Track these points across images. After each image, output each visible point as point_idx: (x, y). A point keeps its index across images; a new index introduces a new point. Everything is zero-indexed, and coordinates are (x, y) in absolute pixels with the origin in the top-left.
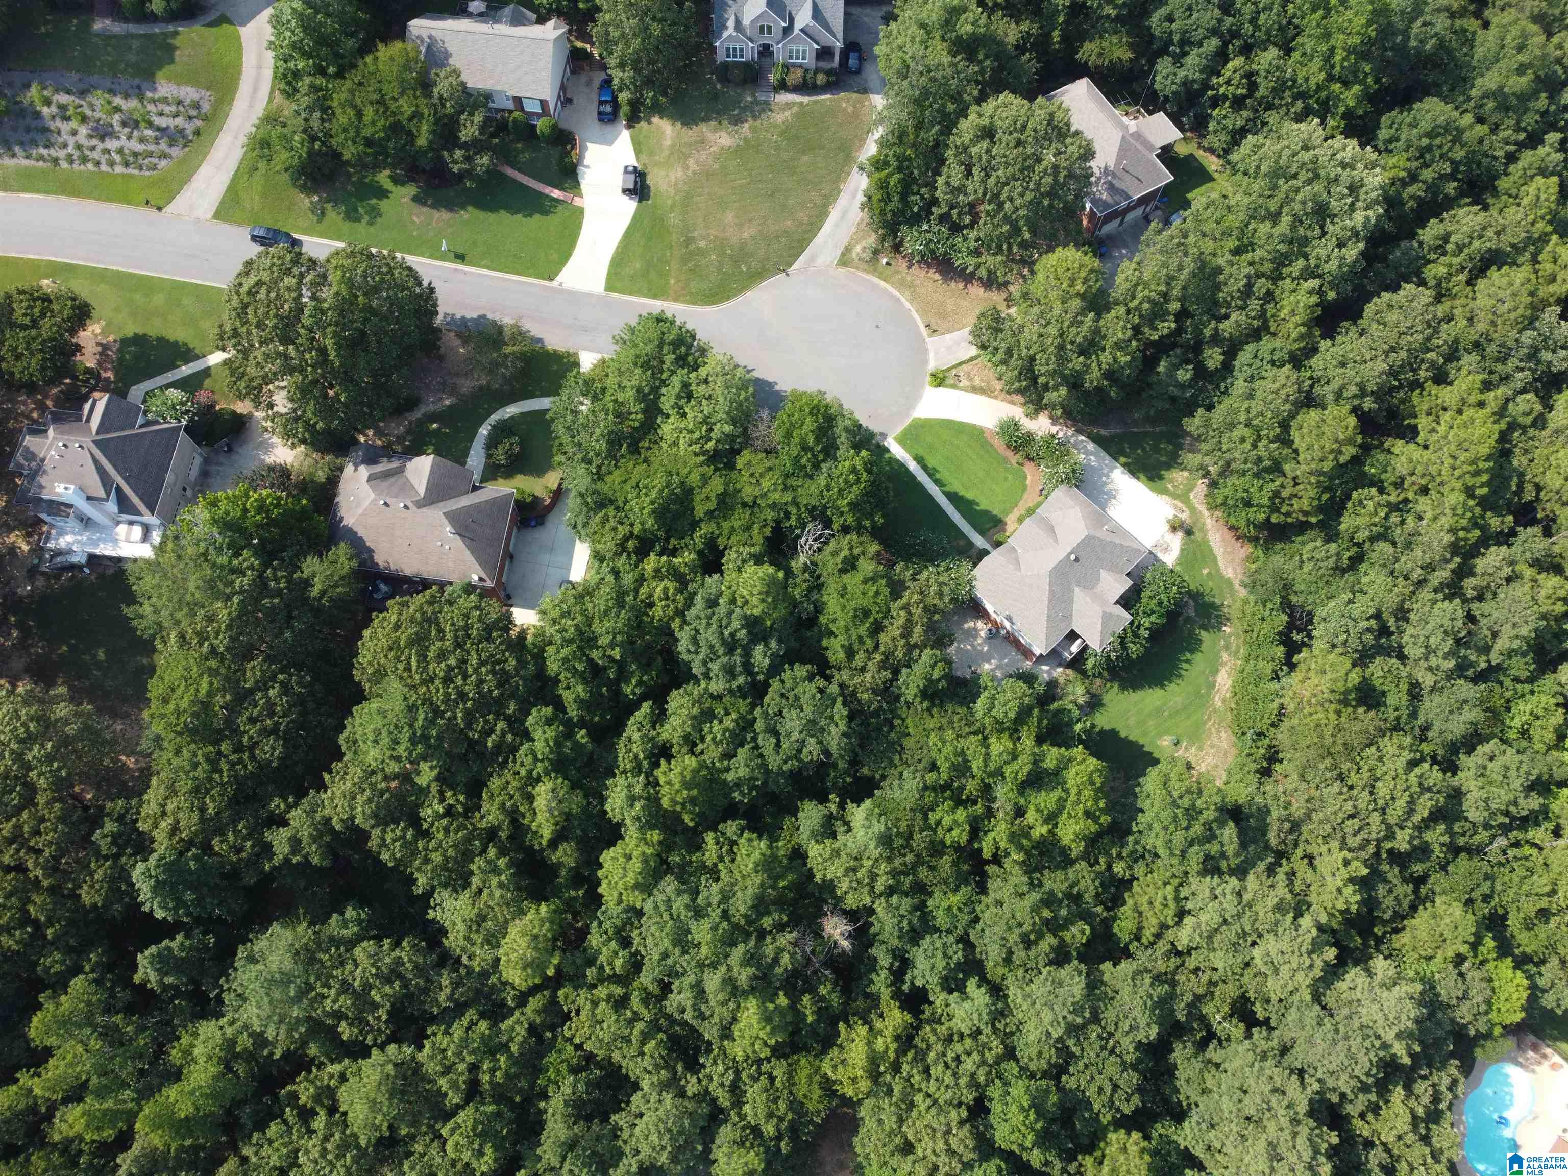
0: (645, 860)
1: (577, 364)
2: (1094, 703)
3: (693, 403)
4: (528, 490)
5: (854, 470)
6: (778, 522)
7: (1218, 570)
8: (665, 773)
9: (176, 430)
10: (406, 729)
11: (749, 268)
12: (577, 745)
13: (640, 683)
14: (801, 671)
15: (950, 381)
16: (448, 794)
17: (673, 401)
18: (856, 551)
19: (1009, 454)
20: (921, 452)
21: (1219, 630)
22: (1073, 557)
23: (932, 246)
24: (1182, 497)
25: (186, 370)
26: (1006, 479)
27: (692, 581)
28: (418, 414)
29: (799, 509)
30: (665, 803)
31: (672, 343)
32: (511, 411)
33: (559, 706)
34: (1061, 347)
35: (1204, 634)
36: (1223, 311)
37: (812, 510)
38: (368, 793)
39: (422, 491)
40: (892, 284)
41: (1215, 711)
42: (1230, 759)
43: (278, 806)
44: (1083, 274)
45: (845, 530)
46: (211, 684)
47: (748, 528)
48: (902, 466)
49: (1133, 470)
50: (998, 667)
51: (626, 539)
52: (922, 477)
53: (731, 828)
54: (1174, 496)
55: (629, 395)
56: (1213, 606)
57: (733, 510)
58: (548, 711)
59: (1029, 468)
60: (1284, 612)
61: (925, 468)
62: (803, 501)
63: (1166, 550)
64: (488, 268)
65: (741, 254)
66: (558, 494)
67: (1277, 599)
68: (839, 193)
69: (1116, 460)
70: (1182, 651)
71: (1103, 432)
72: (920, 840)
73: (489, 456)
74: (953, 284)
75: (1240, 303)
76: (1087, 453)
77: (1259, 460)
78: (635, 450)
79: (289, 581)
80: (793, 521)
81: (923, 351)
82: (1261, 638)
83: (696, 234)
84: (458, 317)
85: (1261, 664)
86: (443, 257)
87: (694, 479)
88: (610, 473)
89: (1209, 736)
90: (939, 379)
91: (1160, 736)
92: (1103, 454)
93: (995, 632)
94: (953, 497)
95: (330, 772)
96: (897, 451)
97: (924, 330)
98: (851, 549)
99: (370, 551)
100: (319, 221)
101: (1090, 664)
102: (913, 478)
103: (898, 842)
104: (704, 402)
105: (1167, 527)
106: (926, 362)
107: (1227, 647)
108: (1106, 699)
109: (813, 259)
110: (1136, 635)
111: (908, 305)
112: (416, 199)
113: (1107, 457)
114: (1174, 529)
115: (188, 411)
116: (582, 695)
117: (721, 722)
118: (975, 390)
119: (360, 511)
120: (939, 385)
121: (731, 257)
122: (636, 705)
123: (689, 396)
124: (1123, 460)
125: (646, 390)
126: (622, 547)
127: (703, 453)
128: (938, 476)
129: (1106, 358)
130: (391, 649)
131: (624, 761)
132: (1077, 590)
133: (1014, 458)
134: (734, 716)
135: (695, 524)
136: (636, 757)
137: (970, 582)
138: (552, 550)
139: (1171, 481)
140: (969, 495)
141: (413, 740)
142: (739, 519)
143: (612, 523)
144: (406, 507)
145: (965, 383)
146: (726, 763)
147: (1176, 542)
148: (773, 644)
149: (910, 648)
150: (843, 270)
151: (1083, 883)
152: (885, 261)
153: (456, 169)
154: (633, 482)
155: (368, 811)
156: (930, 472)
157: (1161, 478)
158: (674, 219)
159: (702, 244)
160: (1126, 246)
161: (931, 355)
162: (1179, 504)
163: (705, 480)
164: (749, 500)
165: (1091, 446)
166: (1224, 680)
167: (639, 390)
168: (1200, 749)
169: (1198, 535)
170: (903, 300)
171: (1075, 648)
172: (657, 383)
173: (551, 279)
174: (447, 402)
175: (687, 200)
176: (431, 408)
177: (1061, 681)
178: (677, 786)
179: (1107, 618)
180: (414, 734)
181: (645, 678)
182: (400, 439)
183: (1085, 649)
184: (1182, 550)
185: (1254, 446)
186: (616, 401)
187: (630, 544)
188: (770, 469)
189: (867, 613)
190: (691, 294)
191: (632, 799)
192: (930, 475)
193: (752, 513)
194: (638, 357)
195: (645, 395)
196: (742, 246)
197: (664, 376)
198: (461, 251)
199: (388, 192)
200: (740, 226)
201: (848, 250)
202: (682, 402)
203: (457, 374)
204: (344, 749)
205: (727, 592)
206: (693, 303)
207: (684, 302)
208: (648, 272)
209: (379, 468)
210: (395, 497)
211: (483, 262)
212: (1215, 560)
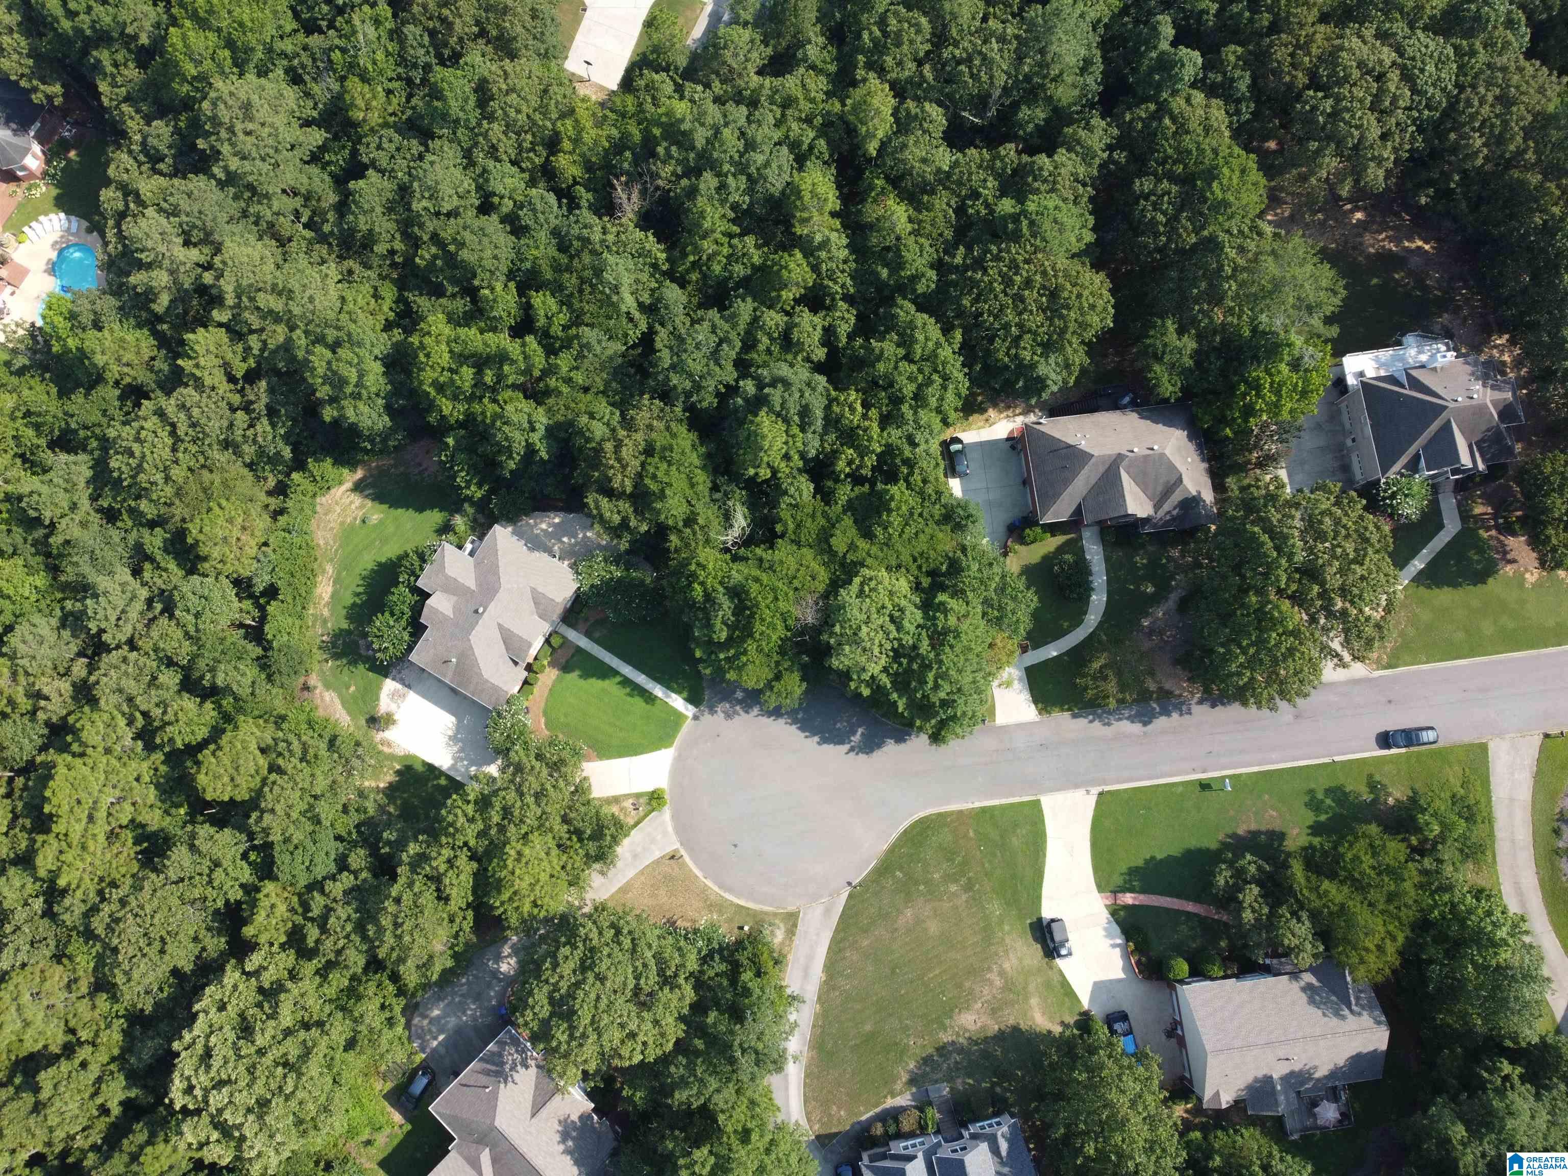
6: (772, 543)
7: (340, 695)
9: (1385, 471)
14: (709, 399)
15: (643, 800)
17: (909, 614)
21: (332, 635)
22: (480, 610)
24: (382, 756)
25: (1418, 564)
26: (566, 715)
27: (833, 441)
28: (1173, 597)
35: (346, 625)
36: (351, 896)
39: (1125, 479)
40: (732, 904)
42: (314, 520)
55: (954, 605)
57: (817, 537)
63: (393, 695)
66: (1006, 547)
67: (275, 649)
68: (819, 998)
74: (663, 916)
87: (863, 545)
89: (335, 535)
90: (655, 799)
91: (381, 522)
96: (679, 703)
97: (683, 852)
105: (395, 718)
106: (673, 816)
107: (324, 622)
111: (709, 883)
114: (388, 716)
118: (617, 800)
120: (654, 792)
122: (853, 335)
125: (938, 615)
128: (631, 689)
137: (580, 574)
141: (1025, 214)
144: (1132, 451)
145: (628, 804)
146: (758, 312)
147: (384, 706)
149: (614, 437)
150: (791, 908)
152: (746, 930)
156: (637, 690)
158: (995, 908)
159: (953, 888)
161: (670, 829)
162: (386, 750)
163: (851, 546)
164: (805, 549)
166: (324, 590)
167: (946, 613)
169: (363, 721)
170: (716, 889)
172: (929, 624)
173: (1101, 794)
175: (987, 933)
176: (1163, 608)
179: (439, 576)
180: (1026, 217)
181: (849, 352)
184: (378, 699)
187: (904, 468)
189: (662, 459)
191: (825, 246)
192: (637, 686)
194: (956, 637)
195: (938, 611)
196: (908, 898)
197: (925, 631)
198: (1207, 793)
200: (918, 921)
201: (791, 932)
202: (898, 613)
204: (1087, 214)
205: (795, 430)
206: (940, 815)
207: (951, 813)
208: (1002, 837)
209: (1177, 497)
210: (1146, 457)
211: (1181, 789)
212: (343, 704)
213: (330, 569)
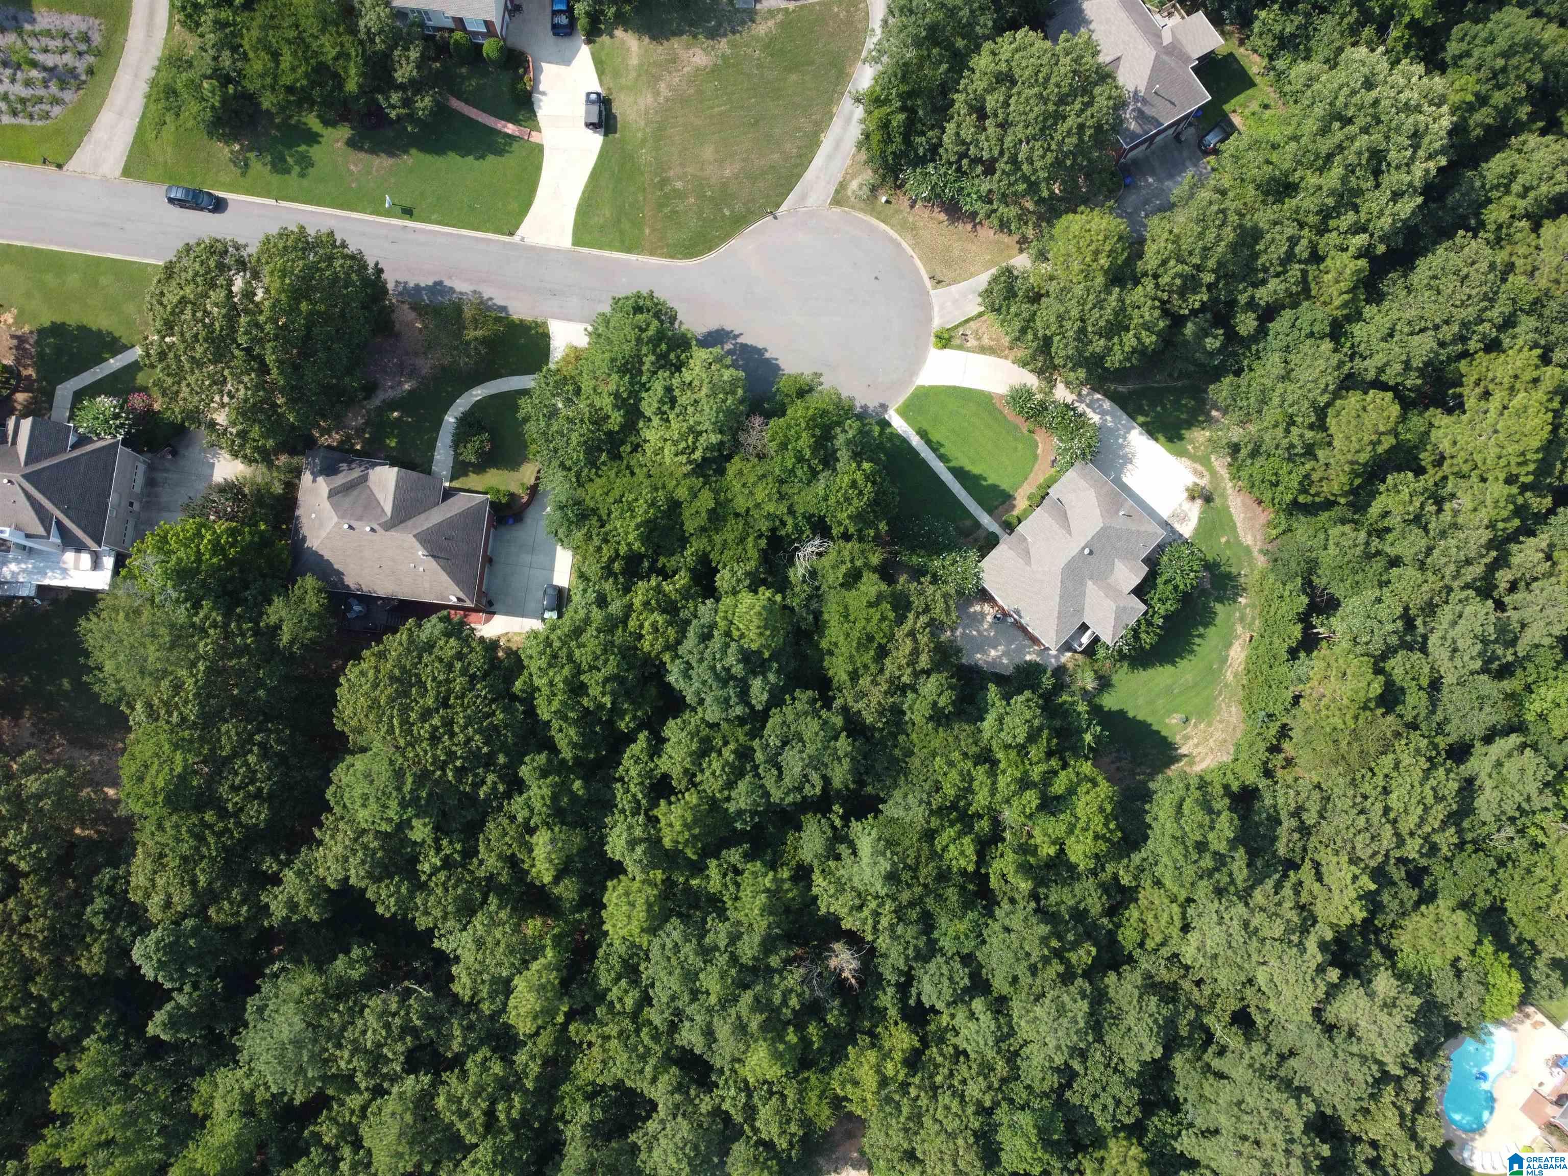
0: (650, 906)
1: (545, 337)
2: (1104, 683)
3: (677, 410)
4: (502, 488)
5: (854, 484)
6: (773, 530)
7: (1237, 537)
8: (665, 814)
9: (114, 446)
10: (394, 794)
11: (732, 211)
12: (573, 796)
13: (634, 718)
14: (804, 696)
15: (956, 341)
16: (445, 842)
17: (656, 405)
18: (859, 563)
19: (1020, 420)
20: (925, 426)
21: (1235, 601)
22: (1087, 551)
23: (938, 190)
24: (1204, 461)
25: (115, 363)
26: (1016, 449)
27: (684, 607)
28: (376, 402)
29: (795, 518)
30: (667, 843)
31: (650, 340)
32: (478, 393)
33: (553, 749)
34: (1082, 331)
35: (1218, 607)
36: (1261, 275)
37: (808, 518)
38: (360, 854)
39: (388, 508)
40: (892, 227)
41: (1226, 685)
42: (1239, 735)
43: (271, 867)
44: (1107, 248)
45: (846, 537)
46: (185, 760)
47: (742, 540)
48: (905, 441)
49: (1151, 430)
50: (1004, 654)
51: (612, 560)
52: (926, 453)
53: (734, 856)
54: (1193, 458)
55: (606, 402)
56: (1229, 576)
57: (725, 521)
58: (542, 759)
59: (1040, 437)
60: (1305, 592)
61: (928, 442)
62: (800, 509)
63: (1184, 519)
64: (439, 223)
65: (724, 195)
66: (534, 490)
67: (1299, 581)
68: (831, 118)
69: (1134, 419)
70: (1195, 627)
71: (1121, 389)
72: (927, 872)
73: (457, 455)
74: (960, 226)
75: (1279, 269)
76: (1103, 413)
77: (1292, 446)
78: (616, 456)
79: (257, 632)
80: (789, 528)
81: (925, 307)
82: (1279, 616)
83: (671, 173)
84: (411, 285)
85: (1277, 641)
86: (388, 214)
87: (682, 493)
88: (591, 480)
89: (1218, 713)
90: (945, 340)
91: (1169, 713)
92: (1120, 412)
93: (1002, 617)
94: (960, 474)
95: (320, 825)
96: (899, 424)
97: (928, 283)
98: (852, 561)
99: (339, 574)
100: (244, 174)
101: (1101, 653)
102: (915, 453)
103: (906, 876)
104: (690, 410)
105: (1186, 495)
106: (930, 320)
107: (1242, 619)
108: (1115, 679)
109: (803, 197)
110: (1149, 624)
111: (910, 251)
112: (352, 143)
113: (1125, 416)
114: (1193, 498)
115: (122, 426)
116: (575, 739)
117: (720, 753)
118: (983, 350)
119: (324, 534)
120: (944, 347)
121: (712, 199)
122: (631, 738)
123: (673, 401)
124: (1141, 419)
125: (625, 395)
126: (608, 571)
127: (690, 462)
128: (942, 451)
129: (1129, 340)
130: (370, 708)
131: (622, 800)
132: (1090, 583)
133: (1025, 427)
134: (732, 746)
135: (684, 541)
136: (634, 796)
137: (976, 575)
138: (533, 550)
139: (1192, 442)
140: (976, 470)
141: (403, 805)
142: (730, 531)
143: (596, 541)
144: (372, 530)
145: (972, 342)
146: (726, 793)
147: (1194, 510)
148: (772, 677)
149: (916, 674)
150: (837, 210)
151: (1089, 900)
152: (884, 199)
153: (393, 114)
154: (616, 493)
155: (362, 873)
156: (934, 447)
157: (1181, 438)
158: (645, 156)
159: (679, 185)
160: (1153, 173)
161: (936, 309)
162: (1200, 468)
163: (695, 495)
164: (742, 511)
165: (1107, 405)
166: (1238, 654)
167: (617, 395)
168: (1209, 725)
169: (1218, 501)
170: (904, 245)
171: (1085, 640)
172: (637, 387)
173: (511, 234)
174: (407, 387)
175: (659, 134)
176: (391, 394)
177: (1070, 666)
178: (678, 828)
179: (1120, 612)
180: (403, 798)
181: (639, 713)
182: (359, 432)
183: (1096, 640)
184: (1200, 519)
185: (1287, 431)
186: (591, 405)
187: (617, 566)
188: (764, 476)
189: (870, 638)
190: (668, 245)
191: (632, 844)
192: (934, 450)
193: (747, 523)
194: (613, 360)
195: (624, 400)
196: (725, 185)
197: (644, 379)
198: (408, 204)
199: (318, 135)
200: (720, 162)
201: (842, 186)
202: (666, 408)
203: (416, 354)
204: (332, 804)
205: (722, 624)
206: (672, 257)
207: (661, 255)
208: (619, 221)
209: (340, 480)
210: (360, 519)
211: (434, 217)
212: (1234, 527)
213: (1230, 677)
